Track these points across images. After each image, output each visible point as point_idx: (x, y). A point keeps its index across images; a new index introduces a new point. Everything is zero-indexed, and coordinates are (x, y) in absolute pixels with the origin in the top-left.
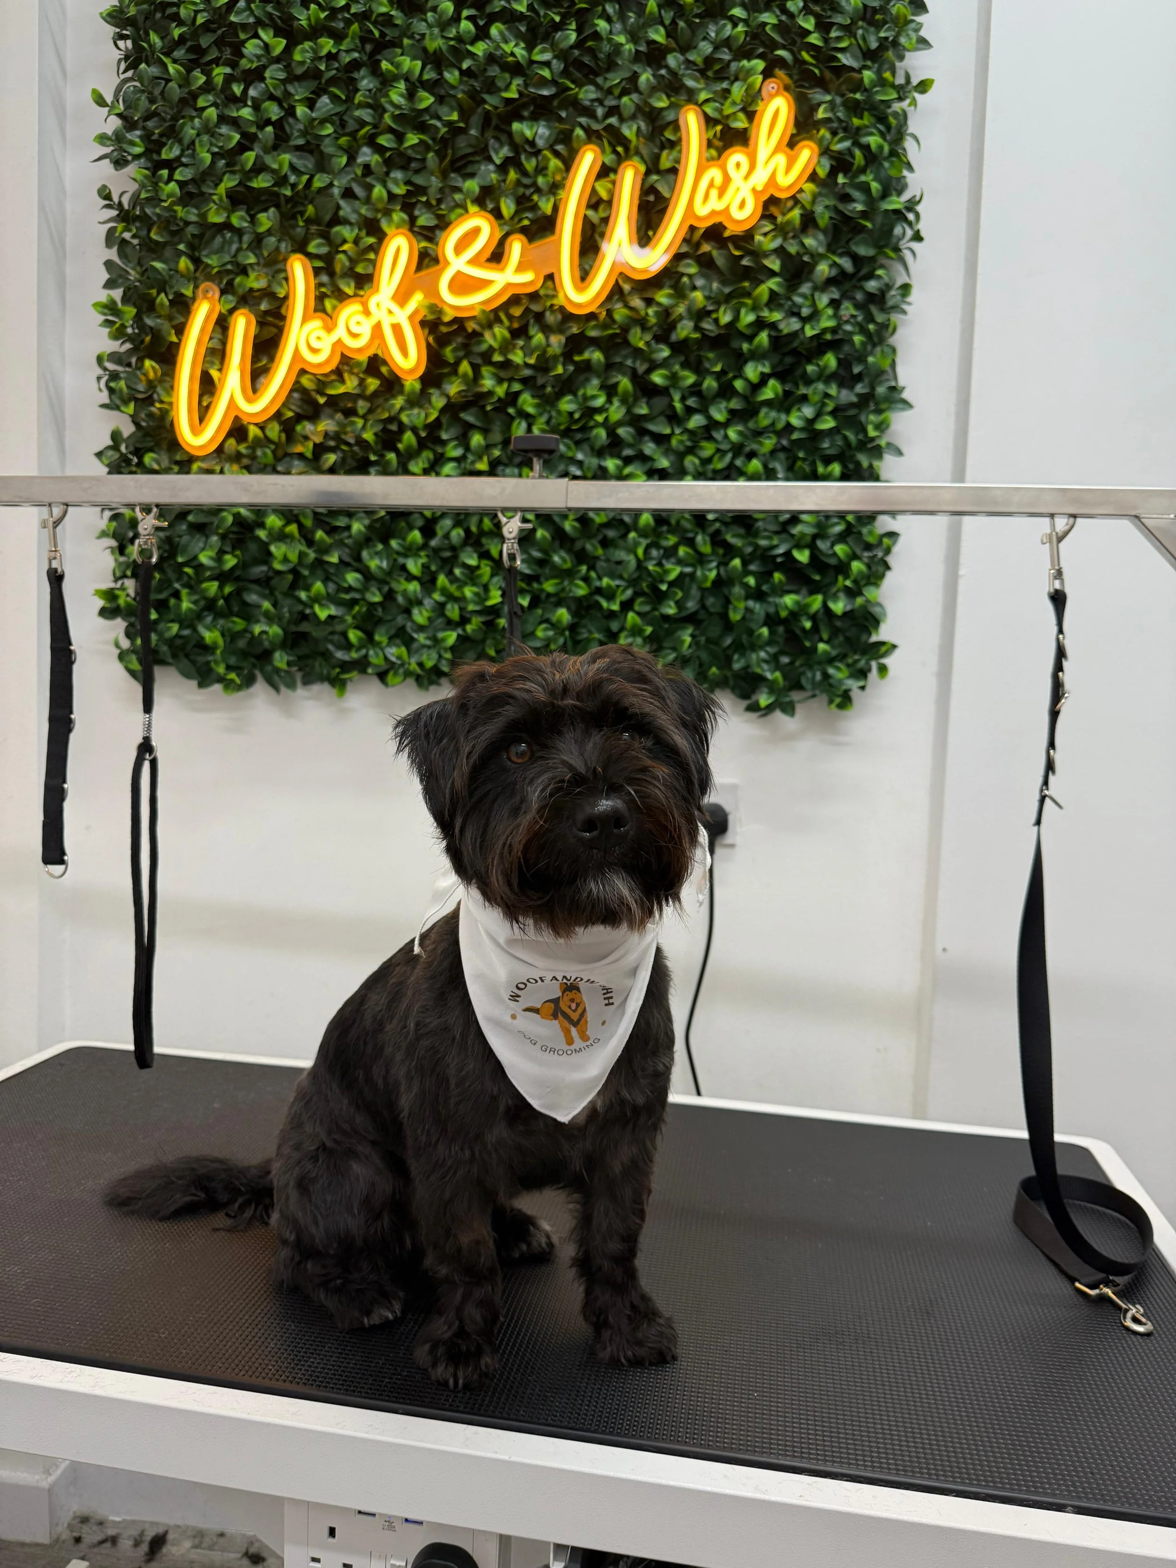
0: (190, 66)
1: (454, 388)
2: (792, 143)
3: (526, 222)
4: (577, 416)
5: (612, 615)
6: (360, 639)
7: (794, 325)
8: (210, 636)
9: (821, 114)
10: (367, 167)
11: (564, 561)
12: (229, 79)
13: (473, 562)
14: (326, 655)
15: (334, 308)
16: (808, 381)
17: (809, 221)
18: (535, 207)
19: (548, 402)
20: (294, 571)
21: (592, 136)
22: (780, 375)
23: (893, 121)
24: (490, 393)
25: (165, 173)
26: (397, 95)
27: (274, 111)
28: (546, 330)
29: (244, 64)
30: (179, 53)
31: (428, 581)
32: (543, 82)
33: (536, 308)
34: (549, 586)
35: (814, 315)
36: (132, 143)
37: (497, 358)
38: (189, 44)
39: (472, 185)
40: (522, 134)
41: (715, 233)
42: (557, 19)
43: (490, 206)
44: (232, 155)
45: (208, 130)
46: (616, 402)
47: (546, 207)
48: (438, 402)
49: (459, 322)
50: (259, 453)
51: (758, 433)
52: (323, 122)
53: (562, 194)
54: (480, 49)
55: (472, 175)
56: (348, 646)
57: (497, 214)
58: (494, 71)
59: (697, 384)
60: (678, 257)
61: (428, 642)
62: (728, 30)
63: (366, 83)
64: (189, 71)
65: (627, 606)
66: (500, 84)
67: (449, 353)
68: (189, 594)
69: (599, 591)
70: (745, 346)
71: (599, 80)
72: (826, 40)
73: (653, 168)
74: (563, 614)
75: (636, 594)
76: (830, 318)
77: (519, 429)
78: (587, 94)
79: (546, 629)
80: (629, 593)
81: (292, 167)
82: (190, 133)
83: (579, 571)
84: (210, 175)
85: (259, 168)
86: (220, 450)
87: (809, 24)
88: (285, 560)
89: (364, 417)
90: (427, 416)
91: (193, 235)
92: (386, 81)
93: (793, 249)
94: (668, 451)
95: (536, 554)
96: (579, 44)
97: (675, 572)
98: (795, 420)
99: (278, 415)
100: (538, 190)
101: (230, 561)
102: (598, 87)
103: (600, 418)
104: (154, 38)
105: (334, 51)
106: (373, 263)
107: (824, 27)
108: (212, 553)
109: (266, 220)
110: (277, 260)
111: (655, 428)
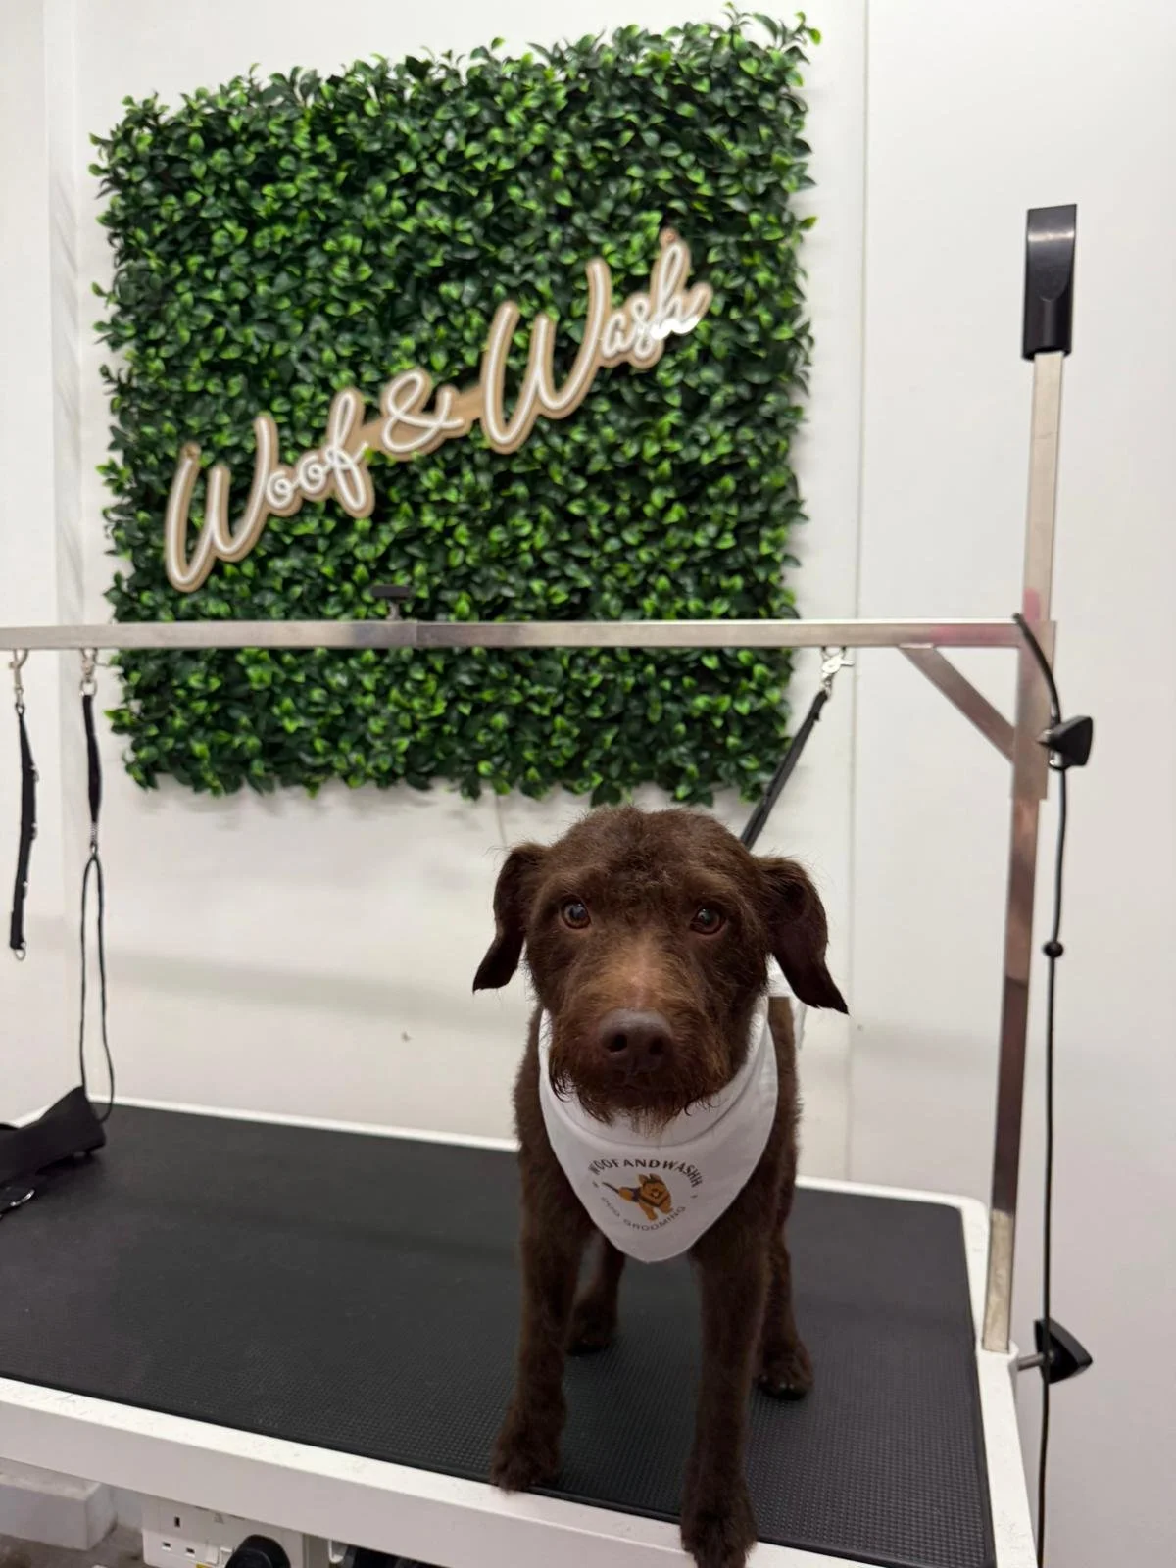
0: (168, 258)
1: (398, 525)
2: (690, 284)
3: (455, 374)
4: (506, 544)
5: (543, 719)
6: (326, 748)
7: (694, 452)
8: (199, 747)
9: (713, 257)
10: (319, 335)
11: (500, 671)
12: (203, 266)
13: (420, 676)
14: (299, 761)
15: (296, 459)
16: (711, 502)
17: (706, 355)
18: (461, 359)
19: (479, 533)
20: (269, 689)
21: (513, 293)
22: (685, 499)
23: (781, 257)
24: (429, 529)
25: (152, 351)
26: (340, 271)
27: (241, 290)
28: (476, 469)
29: (216, 252)
30: (162, 247)
31: (382, 693)
32: (465, 247)
33: (466, 449)
34: (487, 695)
35: (712, 443)
36: (124, 328)
37: (435, 497)
38: (170, 237)
39: (408, 343)
40: (449, 295)
41: (623, 370)
42: (475, 192)
43: (424, 360)
44: (207, 332)
45: (186, 311)
46: (541, 530)
47: (470, 358)
48: (386, 538)
49: (402, 466)
50: (237, 588)
51: (668, 553)
52: (280, 296)
53: (485, 346)
54: (408, 226)
55: (408, 333)
56: (314, 753)
57: (429, 367)
58: (423, 243)
59: (611, 511)
60: (591, 396)
61: (385, 748)
62: (628, 187)
63: (316, 259)
64: (168, 261)
65: (557, 710)
66: (429, 252)
67: (394, 495)
68: (183, 713)
69: (532, 698)
70: (651, 475)
71: (517, 241)
72: (717, 189)
73: (566, 314)
74: (500, 720)
75: (567, 699)
76: (726, 443)
77: (456, 558)
78: (506, 255)
79: (486, 734)
80: (560, 698)
81: (258, 338)
82: (173, 313)
83: (514, 681)
84: (189, 350)
85: (229, 341)
86: (204, 586)
87: (697, 176)
88: (261, 681)
89: (325, 554)
90: (377, 549)
91: (178, 403)
92: (333, 258)
93: (692, 382)
94: (589, 571)
95: (477, 667)
96: (497, 211)
97: (597, 678)
98: (700, 540)
99: (252, 554)
100: (466, 344)
101: (215, 684)
102: (516, 247)
103: (525, 546)
104: (142, 235)
105: (288, 235)
106: (326, 417)
107: (712, 176)
108: (199, 677)
109: (237, 384)
110: (245, 420)
111: (577, 551)
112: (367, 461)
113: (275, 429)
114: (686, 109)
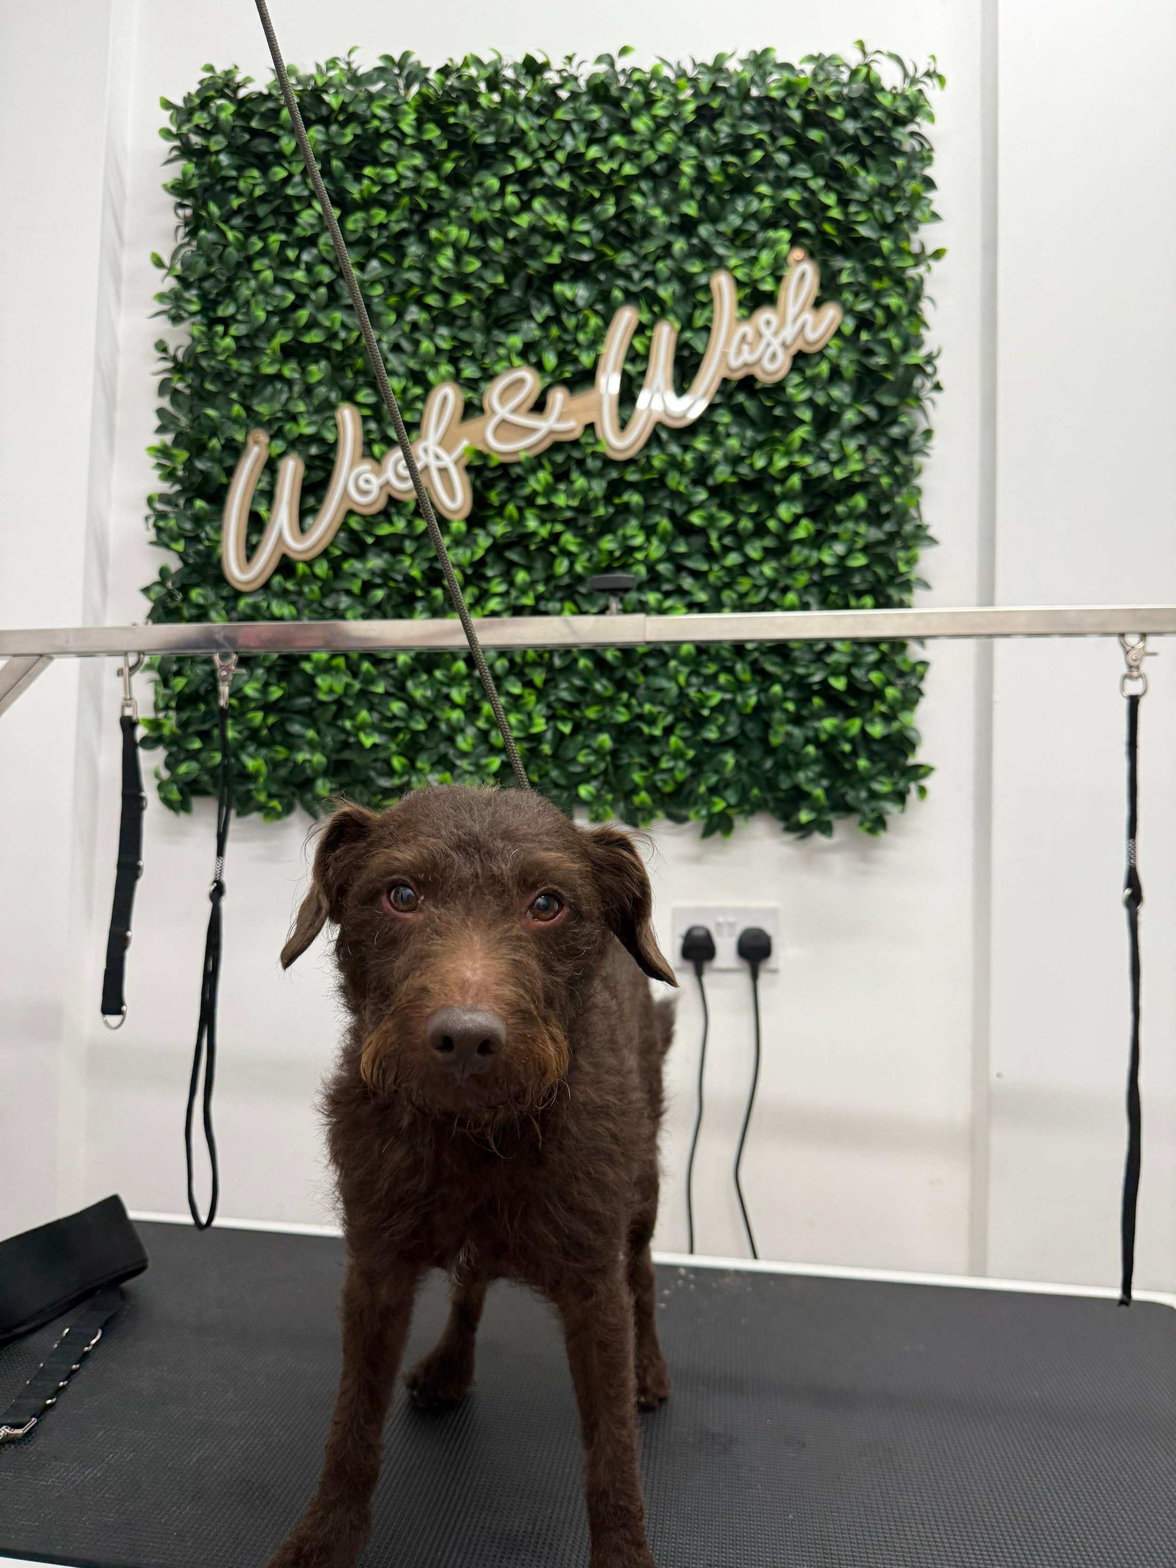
0: (248, 232)
1: (499, 529)
2: (818, 304)
3: (567, 375)
4: (617, 554)
5: (653, 739)
6: (403, 766)
7: (823, 468)
8: (251, 764)
9: (844, 278)
10: (415, 326)
11: (605, 688)
12: (284, 245)
13: (516, 690)
14: (367, 783)
15: (383, 454)
16: (839, 521)
17: (836, 374)
18: (575, 360)
19: (589, 541)
20: (339, 702)
21: (630, 297)
22: (812, 514)
23: (910, 285)
24: (534, 534)
25: (220, 329)
26: (445, 259)
27: (325, 274)
28: (588, 474)
29: (298, 231)
30: (237, 221)
31: (472, 710)
32: (582, 248)
33: (577, 454)
34: (592, 713)
35: (843, 459)
36: (189, 301)
37: (541, 501)
38: (246, 213)
39: (516, 341)
40: (563, 295)
41: (748, 384)
42: (597, 194)
43: (533, 359)
44: (285, 314)
45: (263, 289)
46: (655, 542)
47: (586, 359)
48: (484, 542)
49: (504, 467)
50: (306, 589)
51: (791, 570)
52: (373, 283)
53: (602, 349)
54: (524, 220)
55: (515, 331)
56: (391, 772)
57: (539, 366)
58: (536, 240)
59: (734, 525)
60: (712, 408)
61: (471, 768)
62: (755, 205)
63: (414, 249)
64: (247, 236)
65: (668, 731)
66: (542, 250)
67: (494, 497)
68: (234, 725)
69: (640, 717)
70: (778, 489)
71: (635, 248)
72: (846, 214)
73: (687, 324)
74: (605, 740)
75: (677, 720)
76: (857, 461)
77: (562, 566)
78: (624, 259)
79: (587, 755)
80: (670, 719)
81: (344, 325)
82: (245, 292)
83: (620, 699)
84: (263, 331)
85: (312, 324)
86: (266, 586)
87: (830, 199)
88: (331, 691)
89: (412, 556)
90: (473, 553)
91: (246, 386)
92: (434, 248)
93: (821, 399)
94: (705, 586)
95: (578, 682)
96: (617, 216)
97: (716, 698)
98: (827, 557)
99: (325, 554)
100: (578, 345)
101: (276, 693)
102: (635, 253)
103: (640, 556)
104: (214, 208)
105: (385, 221)
106: (421, 413)
107: (844, 202)
108: (257, 685)
109: (317, 371)
110: (327, 408)
111: (690, 564)
114: (815, 135)
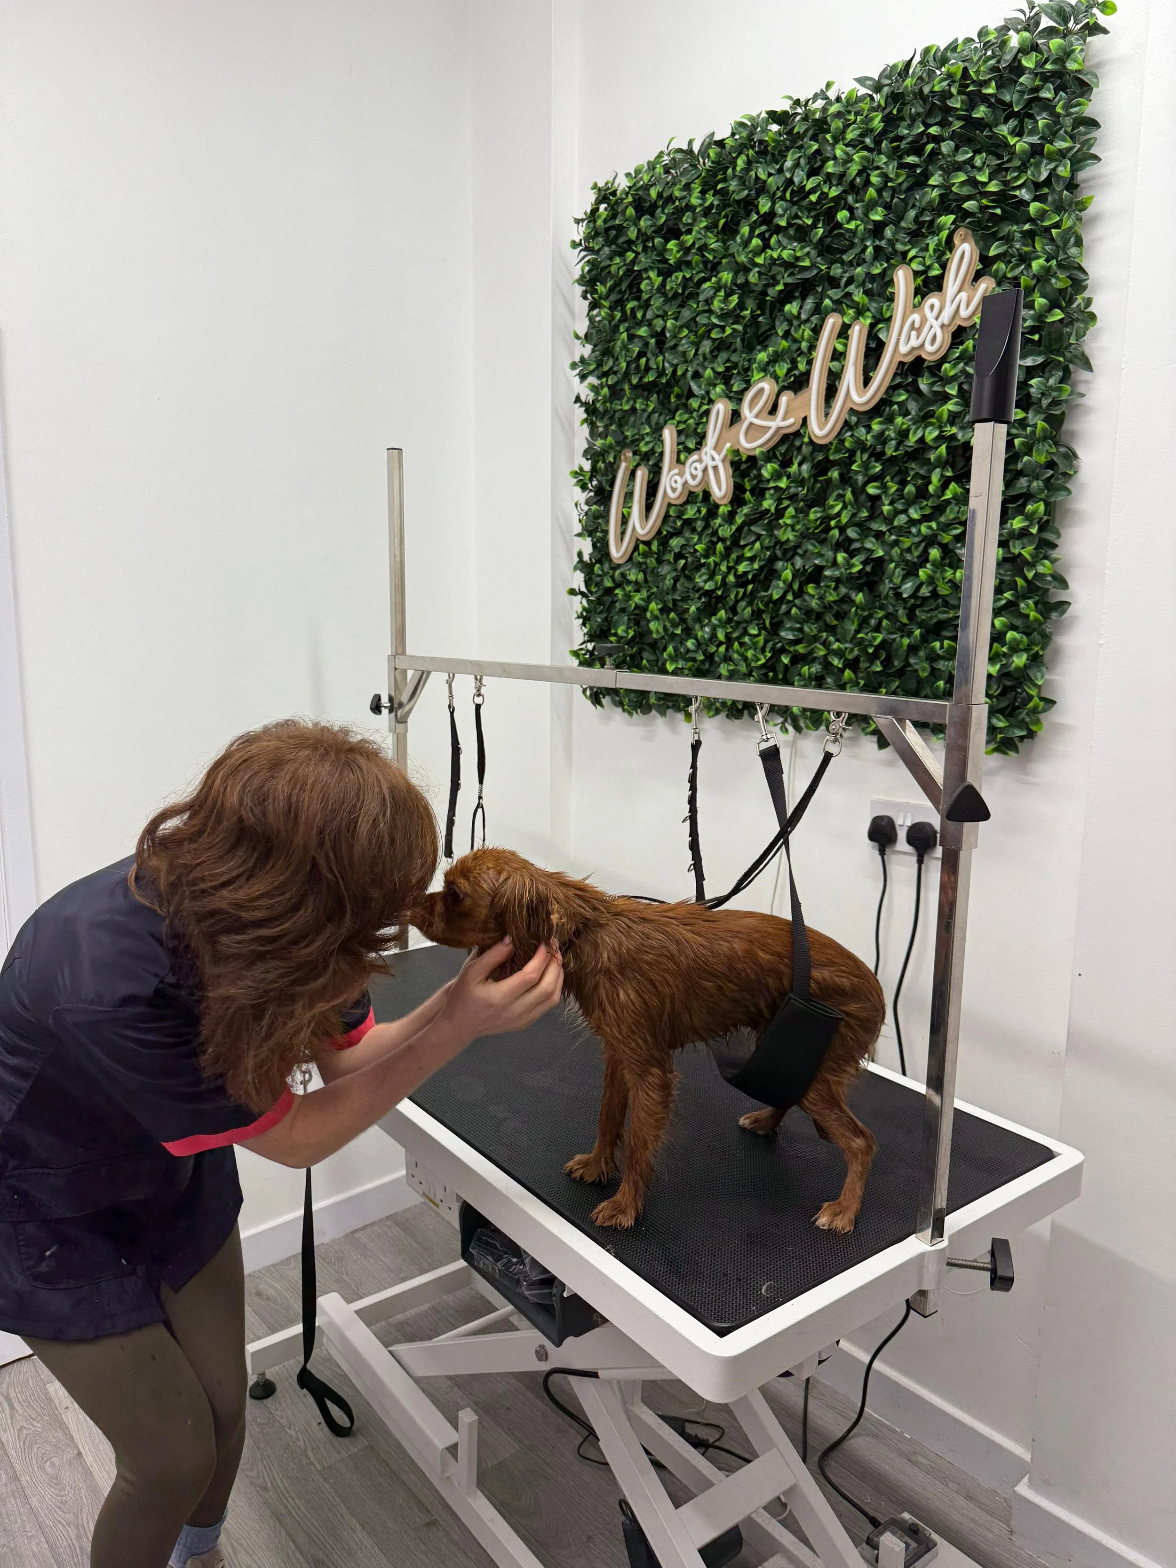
0: (615, 306)
1: (747, 509)
3: (792, 380)
4: (820, 522)
5: (839, 670)
9: (994, 251)
10: (705, 357)
11: (811, 629)
12: (635, 309)
13: (755, 631)
15: (686, 458)
18: (798, 366)
19: (802, 513)
20: (662, 638)
21: (836, 304)
22: (958, 477)
24: (768, 511)
25: (604, 380)
26: (718, 302)
27: (658, 325)
28: (802, 460)
29: (642, 297)
31: (729, 646)
32: (804, 269)
33: (797, 443)
34: (802, 649)
36: (589, 364)
37: (772, 484)
38: (617, 289)
40: (792, 313)
41: (917, 364)
42: (810, 221)
43: (772, 370)
44: (636, 362)
45: (624, 346)
46: (846, 510)
47: (802, 367)
48: (739, 519)
49: (752, 459)
50: (648, 561)
51: (946, 526)
52: (682, 327)
53: (814, 354)
55: (765, 347)
57: (775, 376)
58: (774, 270)
59: (900, 491)
60: (893, 388)
62: (929, 195)
64: (614, 309)
66: (777, 278)
67: (745, 484)
69: (833, 652)
70: (932, 457)
71: (844, 257)
72: (1004, 183)
73: (877, 318)
77: (785, 535)
78: (836, 270)
80: (856, 652)
82: (617, 349)
83: (821, 637)
84: (625, 377)
85: (648, 369)
86: (629, 560)
87: (987, 175)
89: (700, 534)
90: (732, 529)
91: (618, 419)
92: (714, 291)
94: (882, 544)
95: (795, 625)
96: (827, 234)
97: (879, 638)
99: (658, 534)
100: (801, 354)
101: (632, 633)
102: (843, 263)
103: (834, 522)
104: (601, 289)
106: (706, 423)
107: (1000, 174)
108: (623, 627)
109: (653, 401)
110: (657, 431)
111: (875, 526)
112: (730, 457)
113: (675, 434)
114: (981, 112)
